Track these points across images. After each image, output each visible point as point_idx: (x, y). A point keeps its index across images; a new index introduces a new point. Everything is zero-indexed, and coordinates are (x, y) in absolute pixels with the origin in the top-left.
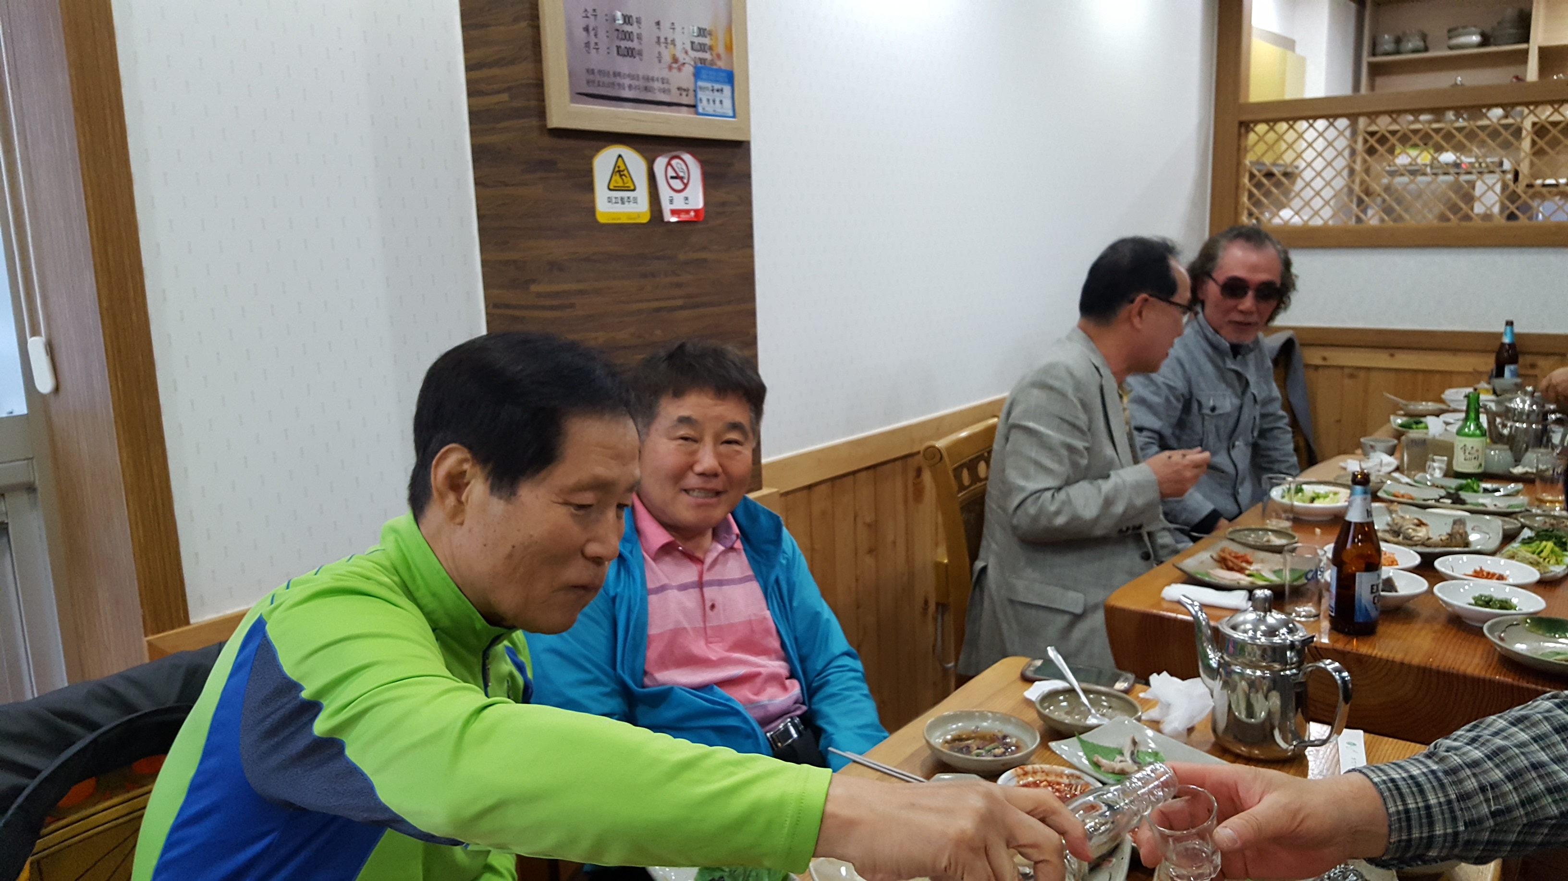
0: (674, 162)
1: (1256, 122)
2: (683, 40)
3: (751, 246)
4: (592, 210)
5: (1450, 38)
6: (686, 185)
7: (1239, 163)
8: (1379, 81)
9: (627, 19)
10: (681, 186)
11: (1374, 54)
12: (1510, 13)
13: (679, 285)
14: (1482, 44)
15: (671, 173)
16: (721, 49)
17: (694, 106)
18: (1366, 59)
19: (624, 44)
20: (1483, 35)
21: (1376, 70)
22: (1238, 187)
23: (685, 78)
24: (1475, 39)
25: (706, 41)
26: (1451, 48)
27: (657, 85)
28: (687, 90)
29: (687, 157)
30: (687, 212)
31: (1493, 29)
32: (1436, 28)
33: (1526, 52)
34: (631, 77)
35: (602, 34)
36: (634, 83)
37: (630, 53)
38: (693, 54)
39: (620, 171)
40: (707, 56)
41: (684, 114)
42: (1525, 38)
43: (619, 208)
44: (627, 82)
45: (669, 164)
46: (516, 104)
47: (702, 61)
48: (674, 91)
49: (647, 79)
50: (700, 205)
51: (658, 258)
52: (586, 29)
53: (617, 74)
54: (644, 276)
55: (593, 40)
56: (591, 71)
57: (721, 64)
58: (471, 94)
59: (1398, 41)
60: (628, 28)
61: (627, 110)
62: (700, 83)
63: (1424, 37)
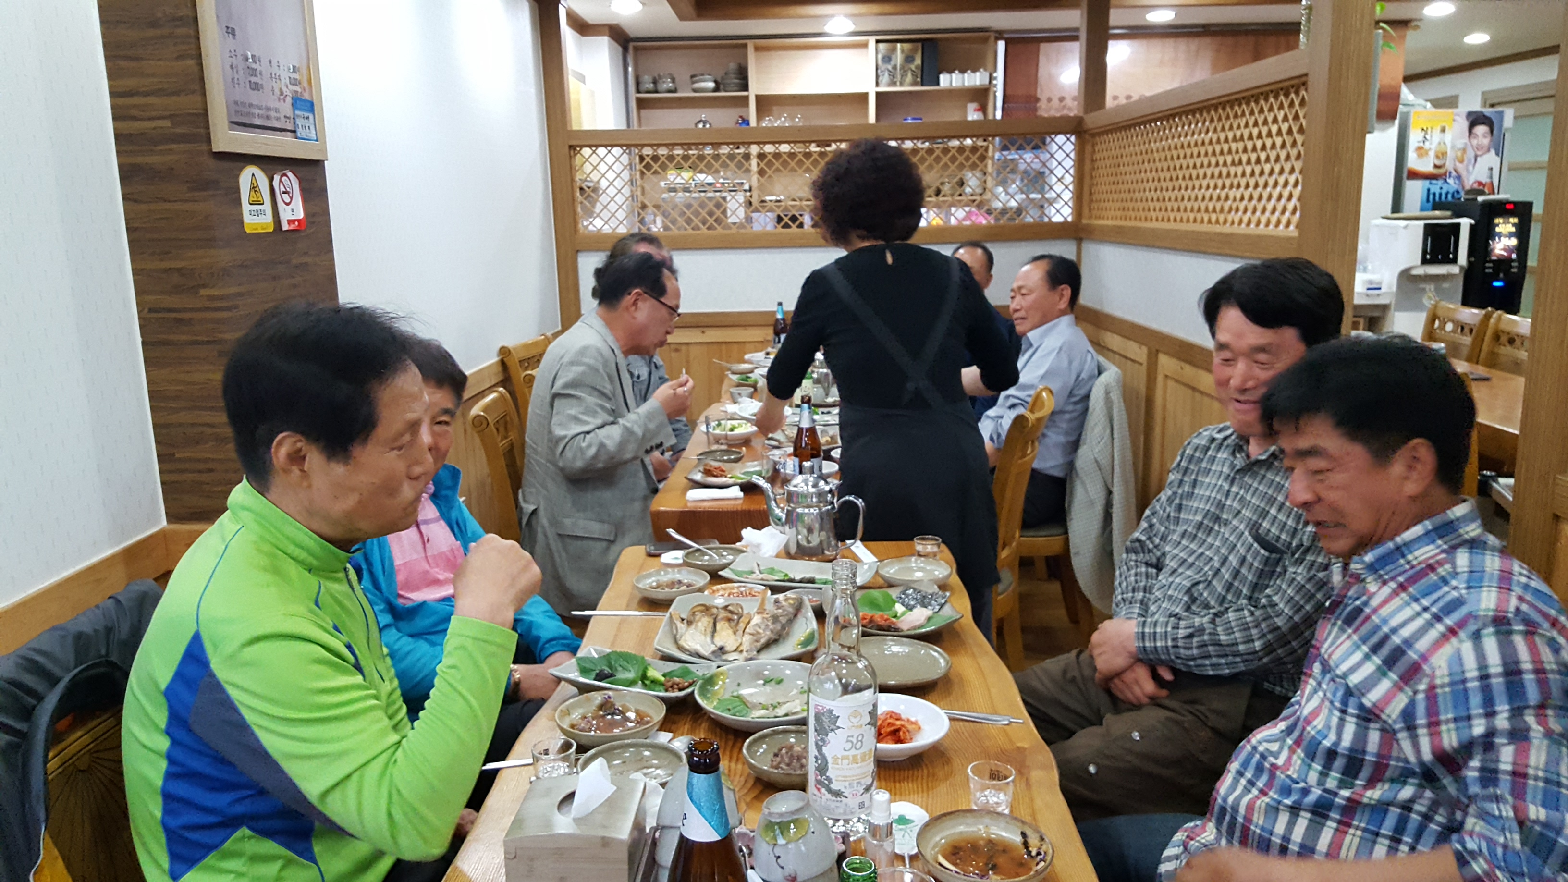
0: (284, 178)
1: (582, 147)
2: (285, 76)
3: (330, 250)
4: (241, 222)
5: (693, 83)
6: (291, 198)
7: (573, 180)
8: (644, 112)
9: (253, 56)
10: (288, 200)
11: (638, 91)
12: (732, 66)
13: (295, 286)
14: (716, 89)
15: (283, 189)
16: (305, 84)
17: (294, 132)
18: (633, 95)
19: (253, 79)
20: (716, 82)
21: (642, 104)
22: (573, 199)
23: (286, 108)
24: (711, 85)
25: (296, 76)
26: (695, 91)
27: (273, 114)
28: (289, 118)
29: (290, 174)
30: (293, 221)
31: (722, 78)
32: (683, 76)
33: (747, 98)
34: (260, 108)
35: (241, 72)
36: (261, 112)
37: (256, 87)
38: (290, 87)
39: (254, 188)
40: (298, 89)
41: (288, 138)
42: (745, 88)
43: (256, 220)
44: (257, 111)
45: (281, 181)
46: (179, 130)
47: (296, 92)
48: (283, 119)
49: (268, 109)
50: (301, 215)
51: (280, 263)
52: (231, 67)
53: (251, 105)
54: (274, 278)
55: (236, 77)
56: (236, 103)
57: (306, 96)
58: (115, 118)
59: (655, 82)
60: (254, 66)
61: (258, 135)
62: (297, 112)
63: (673, 81)
